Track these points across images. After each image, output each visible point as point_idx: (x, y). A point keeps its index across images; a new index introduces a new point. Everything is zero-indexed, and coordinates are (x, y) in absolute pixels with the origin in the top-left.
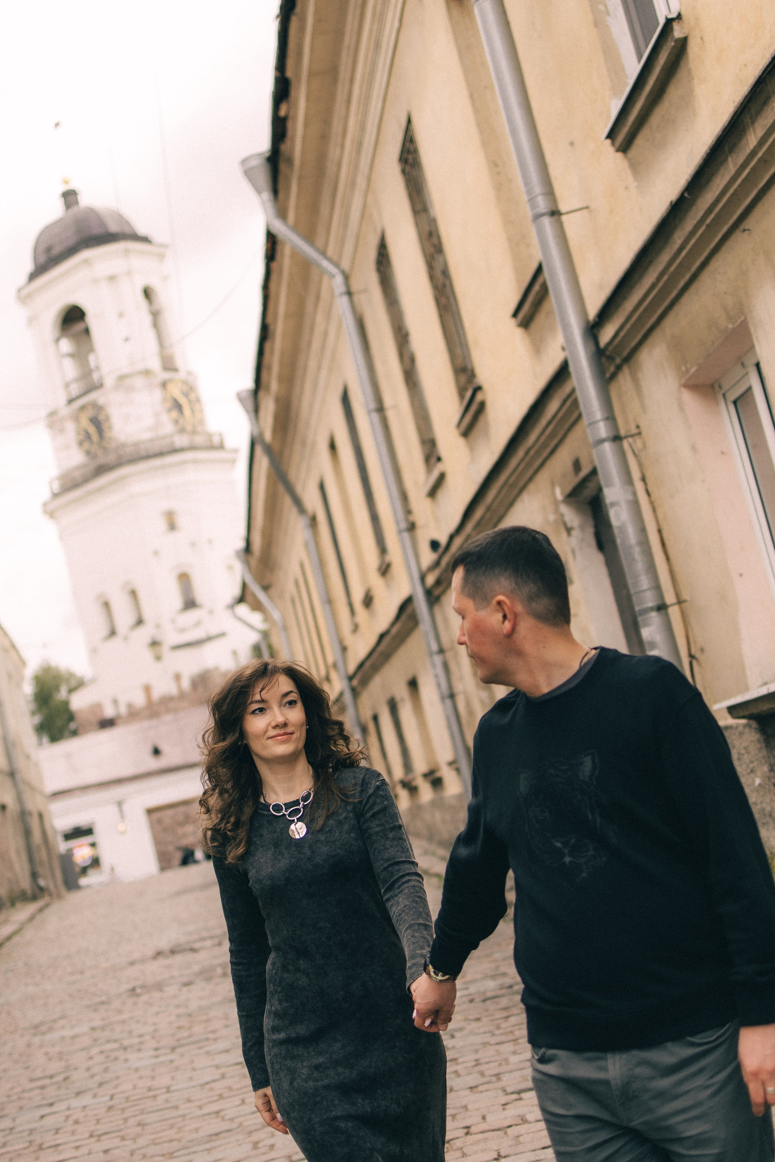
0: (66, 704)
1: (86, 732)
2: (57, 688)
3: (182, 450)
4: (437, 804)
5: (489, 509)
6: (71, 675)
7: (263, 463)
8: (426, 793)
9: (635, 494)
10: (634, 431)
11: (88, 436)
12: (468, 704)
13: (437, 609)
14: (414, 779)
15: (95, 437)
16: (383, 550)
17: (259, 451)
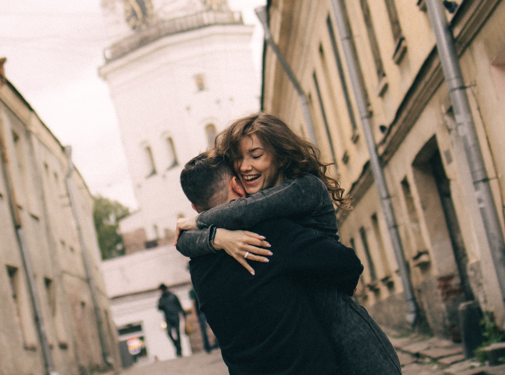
0: (114, 228)
1: (133, 252)
2: (107, 216)
3: (209, 25)
4: (391, 300)
5: (409, 112)
6: (118, 206)
7: (272, 58)
8: (385, 293)
9: (472, 118)
10: (473, 83)
11: (134, 14)
12: (406, 232)
13: (386, 171)
14: (376, 284)
15: (140, 15)
16: (354, 126)
17: (270, 49)
